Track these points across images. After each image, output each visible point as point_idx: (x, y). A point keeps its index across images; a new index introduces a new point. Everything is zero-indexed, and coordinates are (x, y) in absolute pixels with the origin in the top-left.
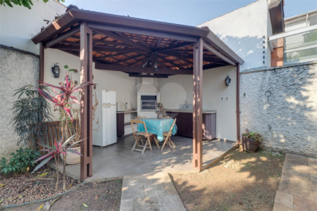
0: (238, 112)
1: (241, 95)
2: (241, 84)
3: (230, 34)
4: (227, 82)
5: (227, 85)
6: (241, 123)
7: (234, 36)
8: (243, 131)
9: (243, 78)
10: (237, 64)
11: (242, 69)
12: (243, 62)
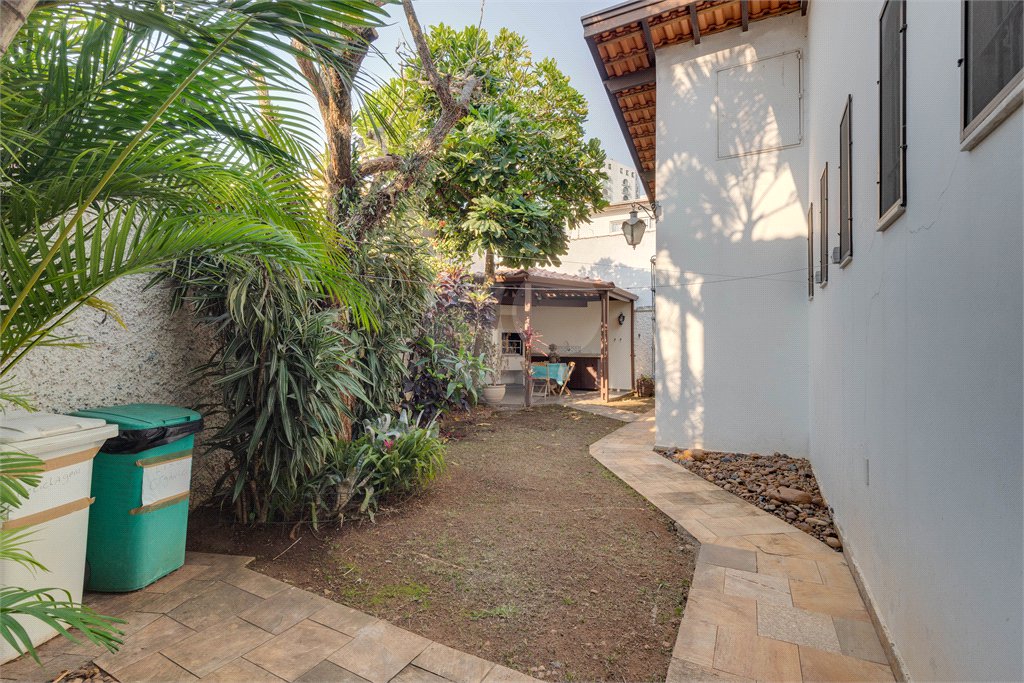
0: (633, 356)
1: (636, 335)
2: (635, 323)
3: (624, 263)
4: (620, 319)
5: (620, 324)
6: (636, 367)
7: (629, 265)
8: (637, 377)
9: (638, 316)
10: (632, 301)
11: (636, 305)
12: (638, 298)
